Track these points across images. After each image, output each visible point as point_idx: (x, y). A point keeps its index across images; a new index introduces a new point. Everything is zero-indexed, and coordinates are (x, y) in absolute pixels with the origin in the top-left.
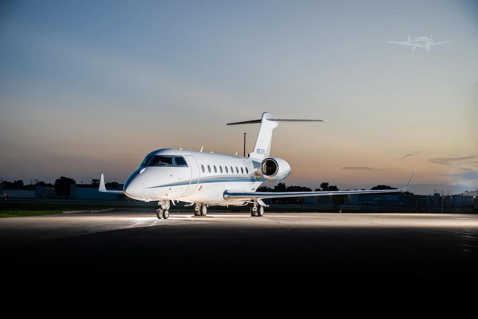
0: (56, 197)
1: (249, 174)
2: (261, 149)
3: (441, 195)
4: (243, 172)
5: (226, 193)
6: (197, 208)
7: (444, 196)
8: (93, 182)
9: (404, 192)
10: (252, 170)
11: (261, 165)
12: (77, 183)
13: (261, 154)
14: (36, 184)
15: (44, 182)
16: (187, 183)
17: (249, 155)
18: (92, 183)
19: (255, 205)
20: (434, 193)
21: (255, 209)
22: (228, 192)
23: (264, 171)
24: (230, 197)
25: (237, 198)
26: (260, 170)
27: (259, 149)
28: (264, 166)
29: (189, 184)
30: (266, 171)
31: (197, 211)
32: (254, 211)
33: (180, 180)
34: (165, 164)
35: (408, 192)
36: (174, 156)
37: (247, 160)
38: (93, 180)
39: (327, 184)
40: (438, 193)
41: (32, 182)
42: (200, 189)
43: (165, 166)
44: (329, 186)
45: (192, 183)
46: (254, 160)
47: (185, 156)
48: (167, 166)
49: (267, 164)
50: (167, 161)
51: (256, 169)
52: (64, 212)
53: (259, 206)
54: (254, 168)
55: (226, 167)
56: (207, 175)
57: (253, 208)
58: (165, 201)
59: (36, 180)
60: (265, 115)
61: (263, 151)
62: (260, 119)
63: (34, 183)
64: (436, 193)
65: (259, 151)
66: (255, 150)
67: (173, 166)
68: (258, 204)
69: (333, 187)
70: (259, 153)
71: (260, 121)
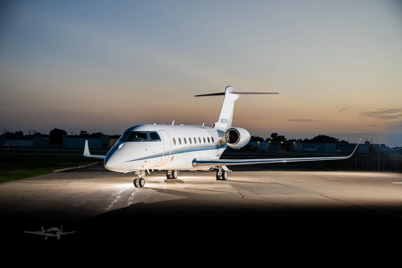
0: (50, 146)
1: (215, 143)
2: (225, 119)
3: (371, 143)
4: (209, 142)
5: (194, 161)
6: (169, 173)
7: (374, 144)
8: (82, 133)
9: (341, 141)
10: (217, 139)
11: (225, 135)
12: (67, 134)
13: (225, 123)
14: (34, 134)
15: (40, 133)
16: (160, 155)
17: (214, 125)
18: (80, 134)
19: (220, 171)
20: (365, 141)
21: (220, 173)
22: (196, 160)
23: (228, 140)
24: (198, 164)
25: (205, 165)
26: (224, 139)
27: (223, 119)
28: (228, 135)
29: (162, 156)
30: (230, 139)
31: (170, 175)
32: (219, 176)
33: (154, 154)
34: (141, 139)
35: (343, 140)
36: (149, 131)
37: (212, 130)
38: (81, 132)
39: (277, 134)
40: (368, 141)
41: (30, 132)
42: (172, 160)
43: (141, 141)
44: (278, 136)
45: (165, 155)
46: (219, 129)
47: (159, 131)
48: (143, 141)
49: (230, 133)
50: (143, 136)
51: (221, 138)
52: (54, 171)
53: (223, 171)
54: (219, 136)
55: (195, 139)
56: (178, 146)
57: (218, 173)
58: (141, 171)
59: (34, 131)
60: (228, 89)
61: (227, 120)
62: (224, 92)
63: (32, 134)
64: (367, 141)
65: (223, 121)
66: (220, 120)
67: (148, 141)
68: (223, 169)
69: (282, 136)
70: (223, 123)
71: (224, 94)
